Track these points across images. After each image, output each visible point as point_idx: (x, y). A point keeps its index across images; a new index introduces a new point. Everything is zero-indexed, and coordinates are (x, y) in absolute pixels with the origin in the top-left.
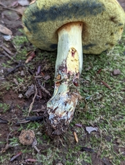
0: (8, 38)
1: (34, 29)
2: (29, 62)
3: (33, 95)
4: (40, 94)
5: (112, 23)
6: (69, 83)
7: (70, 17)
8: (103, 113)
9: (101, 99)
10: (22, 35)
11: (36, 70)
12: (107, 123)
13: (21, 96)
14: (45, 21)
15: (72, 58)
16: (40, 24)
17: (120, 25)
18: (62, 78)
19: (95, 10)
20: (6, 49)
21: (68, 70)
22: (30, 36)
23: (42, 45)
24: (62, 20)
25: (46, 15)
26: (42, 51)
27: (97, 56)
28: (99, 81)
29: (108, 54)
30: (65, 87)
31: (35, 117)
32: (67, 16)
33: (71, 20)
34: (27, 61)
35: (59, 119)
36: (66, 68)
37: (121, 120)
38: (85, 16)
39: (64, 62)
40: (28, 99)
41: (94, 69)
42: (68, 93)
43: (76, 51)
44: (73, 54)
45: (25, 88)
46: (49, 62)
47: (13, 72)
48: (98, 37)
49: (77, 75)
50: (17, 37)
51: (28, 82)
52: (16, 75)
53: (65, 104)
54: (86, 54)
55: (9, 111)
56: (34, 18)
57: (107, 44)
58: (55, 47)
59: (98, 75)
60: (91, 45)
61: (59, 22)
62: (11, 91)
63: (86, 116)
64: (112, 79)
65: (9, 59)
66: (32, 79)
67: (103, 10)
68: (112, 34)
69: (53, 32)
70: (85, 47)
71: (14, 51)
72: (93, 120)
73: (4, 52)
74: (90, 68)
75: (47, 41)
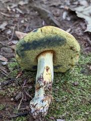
0: (5, 63)
1: (22, 56)
2: (19, 77)
3: (21, 98)
4: (25, 98)
5: (71, 51)
6: (45, 88)
7: (45, 47)
8: (68, 110)
9: (66, 101)
10: (14, 61)
11: (23, 83)
12: (71, 117)
13: (12, 99)
14: (30, 49)
15: (47, 73)
16: (26, 52)
17: (77, 52)
18: (40, 85)
19: (60, 43)
20: (3, 70)
21: (44, 80)
22: (20, 61)
23: (27, 67)
24: (40, 49)
25: (30, 46)
26: (27, 71)
27: (63, 74)
28: (65, 90)
29: (70, 73)
30: (42, 91)
31: (21, 113)
32: (43, 46)
33: (46, 49)
34: (17, 77)
35: (38, 112)
36: (43, 79)
37: (80, 114)
38: (54, 46)
39: (42, 75)
40: (17, 102)
41: (62, 81)
42: (44, 95)
43: (49, 68)
44: (47, 70)
45: (15, 94)
46: (32, 77)
47: (7, 84)
48: (63, 61)
49: (50, 83)
50: (11, 63)
51: (17, 90)
52: (9, 86)
53: (43, 101)
54: (56, 73)
55: (4, 109)
56: (23, 48)
57: (69, 65)
58: (35, 67)
59: (64, 86)
60: (59, 66)
61: (38, 51)
62: (6, 97)
63: (57, 112)
64: (73, 88)
65: (5, 76)
66: (20, 89)
67: (66, 42)
68: (72, 58)
69: (34, 57)
70: (55, 67)
71: (9, 71)
72: (62, 114)
73: (2, 72)
74: (58, 81)
75: (30, 64)
